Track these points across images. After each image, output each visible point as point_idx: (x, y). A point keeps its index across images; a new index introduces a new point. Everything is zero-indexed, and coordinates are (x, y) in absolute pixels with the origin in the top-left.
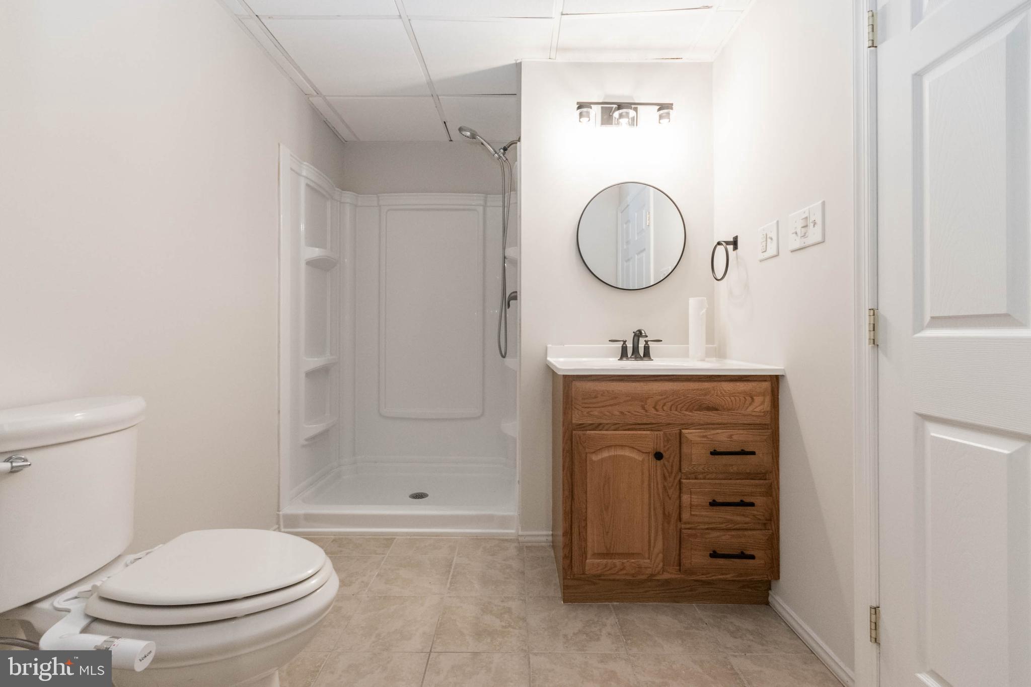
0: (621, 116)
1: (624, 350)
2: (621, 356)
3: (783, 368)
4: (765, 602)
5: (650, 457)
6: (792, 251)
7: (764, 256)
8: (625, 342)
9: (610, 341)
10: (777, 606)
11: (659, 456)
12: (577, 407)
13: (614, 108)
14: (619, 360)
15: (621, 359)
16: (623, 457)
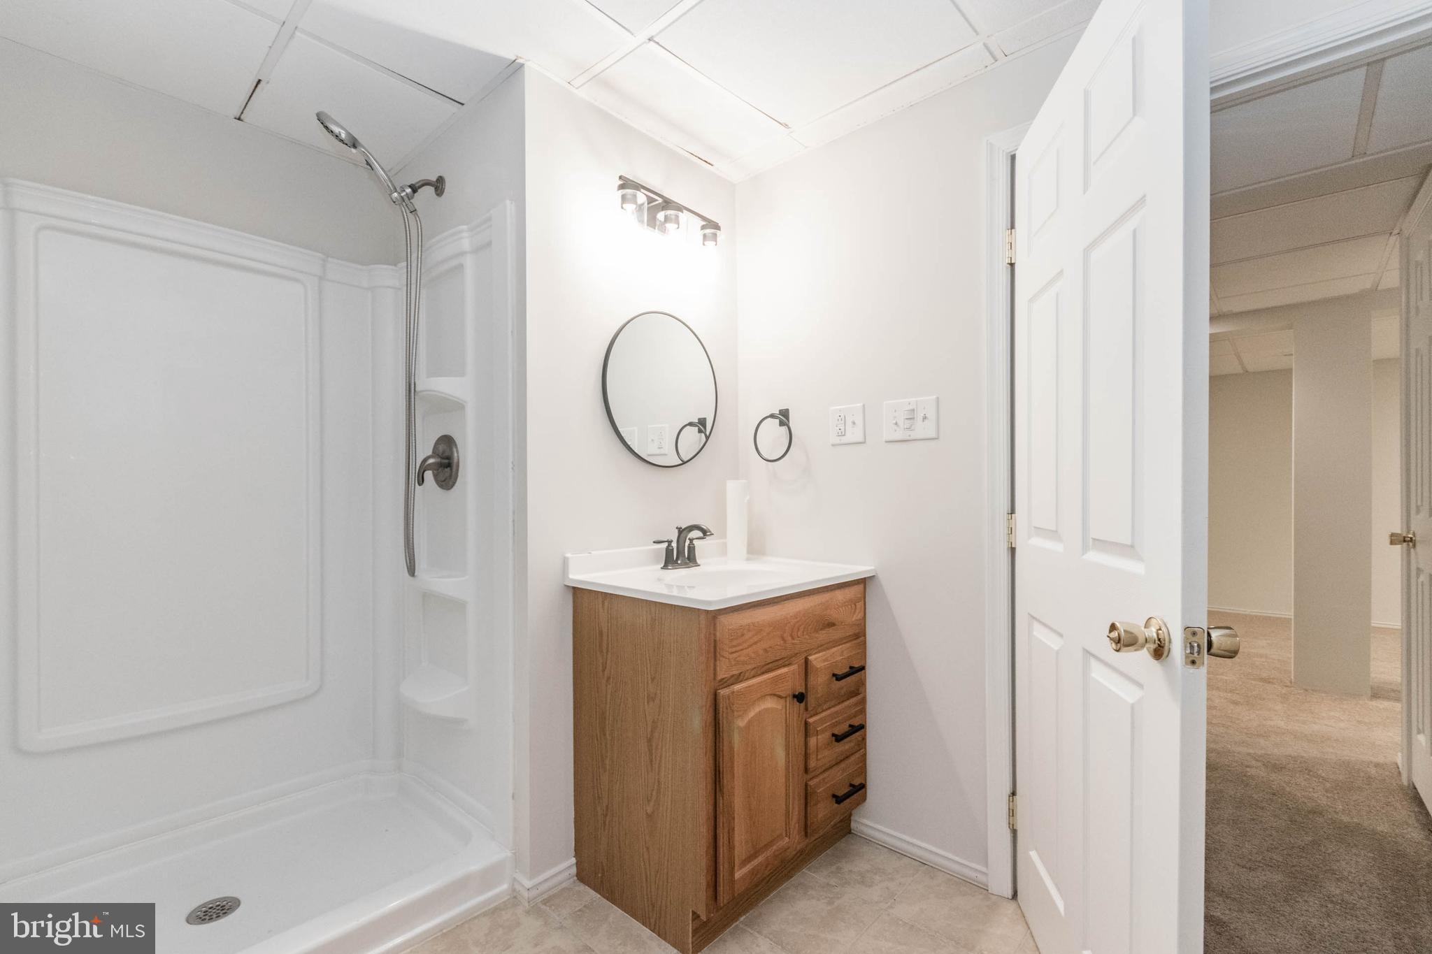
0: (667, 219)
1: (669, 551)
2: (665, 563)
3: (873, 568)
4: (850, 832)
5: (788, 703)
6: (886, 442)
7: (840, 440)
8: (670, 542)
9: (654, 542)
10: (865, 830)
11: (800, 698)
12: (726, 654)
13: (657, 202)
14: (662, 568)
15: (665, 567)
16: (767, 710)
